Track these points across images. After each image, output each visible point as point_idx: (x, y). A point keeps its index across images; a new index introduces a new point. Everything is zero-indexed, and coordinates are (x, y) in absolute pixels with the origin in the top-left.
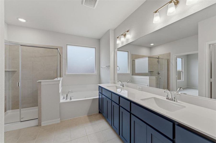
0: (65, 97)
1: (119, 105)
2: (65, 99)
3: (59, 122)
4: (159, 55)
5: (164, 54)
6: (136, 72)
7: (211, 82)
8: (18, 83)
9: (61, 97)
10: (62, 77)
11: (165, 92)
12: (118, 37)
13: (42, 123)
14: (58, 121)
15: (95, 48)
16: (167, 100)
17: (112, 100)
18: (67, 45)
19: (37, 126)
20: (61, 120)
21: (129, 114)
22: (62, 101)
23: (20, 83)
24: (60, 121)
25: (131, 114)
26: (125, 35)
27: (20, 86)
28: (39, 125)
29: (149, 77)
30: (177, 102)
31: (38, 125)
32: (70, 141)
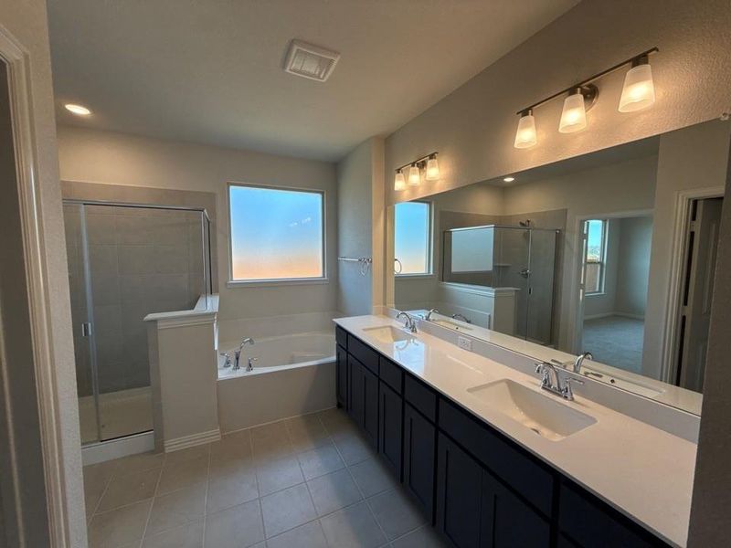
0: (233, 359)
1: (403, 399)
2: (232, 366)
3: (218, 438)
4: (529, 214)
5: (545, 212)
6: (454, 270)
7: (684, 318)
8: (86, 326)
9: (221, 361)
10: (217, 292)
11: (538, 371)
12: (398, 167)
13: (167, 443)
14: (213, 435)
15: (322, 193)
16: (546, 393)
17: (381, 377)
18: (229, 184)
19: (152, 452)
20: (222, 431)
21: (433, 429)
22: (223, 374)
23: (90, 325)
24: (220, 436)
25: (438, 429)
26: (422, 165)
27: (90, 333)
28: (159, 448)
29: (496, 292)
30: (573, 399)
31: (153, 448)
32: (258, 501)
